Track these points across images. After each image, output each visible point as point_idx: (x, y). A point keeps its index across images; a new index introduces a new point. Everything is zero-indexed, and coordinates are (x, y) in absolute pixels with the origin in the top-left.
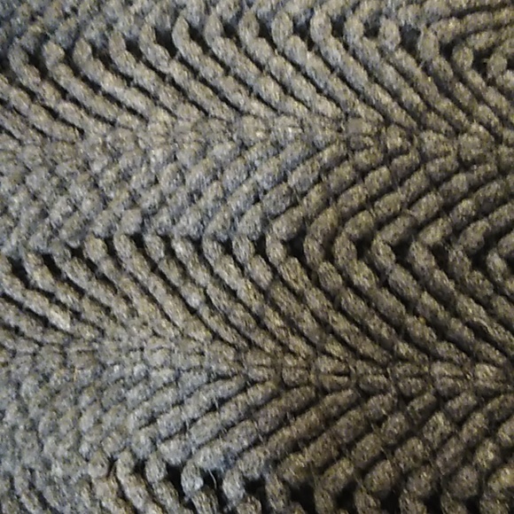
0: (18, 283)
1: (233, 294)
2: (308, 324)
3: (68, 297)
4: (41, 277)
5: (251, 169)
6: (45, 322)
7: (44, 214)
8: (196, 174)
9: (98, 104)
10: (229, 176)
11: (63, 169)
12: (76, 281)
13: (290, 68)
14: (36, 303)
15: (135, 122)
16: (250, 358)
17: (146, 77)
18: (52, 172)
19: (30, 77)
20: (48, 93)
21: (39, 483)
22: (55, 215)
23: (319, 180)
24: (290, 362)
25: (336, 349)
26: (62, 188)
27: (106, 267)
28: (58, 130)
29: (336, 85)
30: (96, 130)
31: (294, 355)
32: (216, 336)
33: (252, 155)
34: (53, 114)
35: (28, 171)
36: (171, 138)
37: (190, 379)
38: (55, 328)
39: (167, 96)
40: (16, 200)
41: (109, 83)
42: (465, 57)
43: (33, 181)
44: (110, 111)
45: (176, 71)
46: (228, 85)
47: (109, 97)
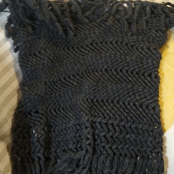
0: (69, 79)
1: (97, 76)
2: (106, 79)
3: (76, 80)
4: (72, 77)
5: (102, 60)
6: (73, 84)
7: (73, 69)
8: (95, 60)
9: (81, 53)
10: (99, 61)
11: (76, 63)
12: (77, 78)
13: (109, 47)
14: (71, 81)
15: (87, 55)
16: (99, 83)
17: (88, 49)
18: (75, 63)
19: (72, 50)
20: (74, 52)
21: (71, 106)
22: (75, 69)
23: (111, 61)
24: (104, 84)
25: (110, 82)
26: (76, 65)
27: (81, 75)
28: (76, 57)
29: (115, 49)
30: (81, 57)
31: (105, 83)
32: (94, 81)
33: (102, 58)
34: (75, 55)
35: (71, 63)
36: (92, 57)
37: (91, 86)
38: (74, 85)
39: (91, 51)
40: (70, 67)
41: (83, 50)
42: (134, 47)
43: (72, 65)
44: (83, 54)
45: (93, 48)
46: (100, 49)
47: (83, 52)
